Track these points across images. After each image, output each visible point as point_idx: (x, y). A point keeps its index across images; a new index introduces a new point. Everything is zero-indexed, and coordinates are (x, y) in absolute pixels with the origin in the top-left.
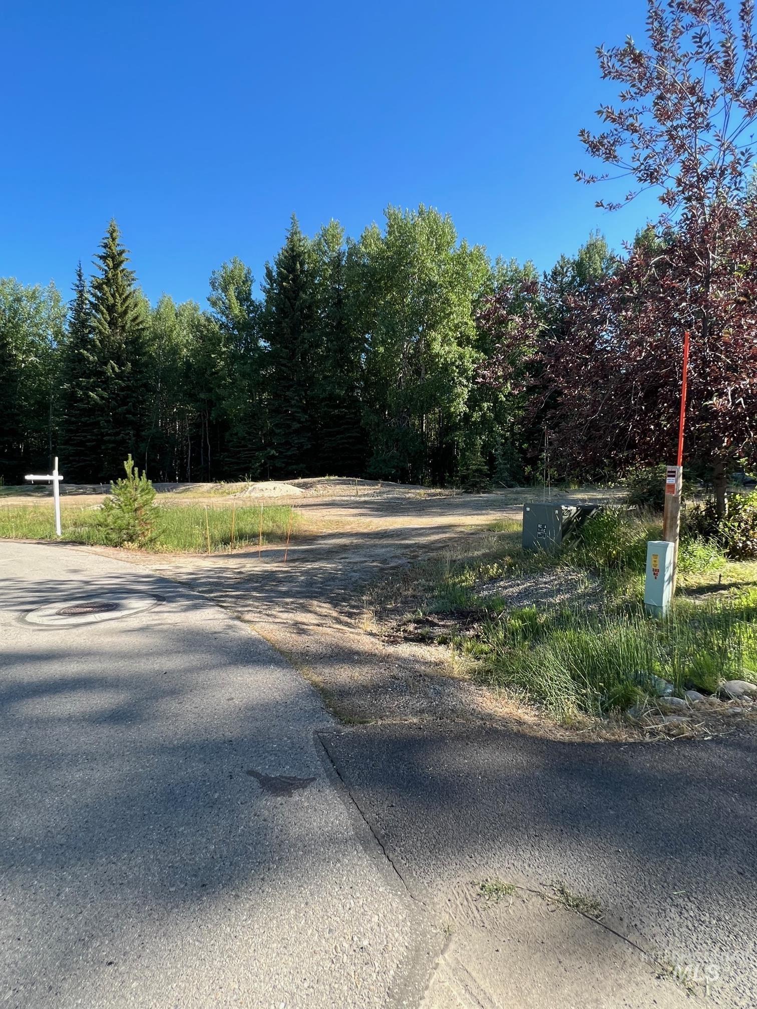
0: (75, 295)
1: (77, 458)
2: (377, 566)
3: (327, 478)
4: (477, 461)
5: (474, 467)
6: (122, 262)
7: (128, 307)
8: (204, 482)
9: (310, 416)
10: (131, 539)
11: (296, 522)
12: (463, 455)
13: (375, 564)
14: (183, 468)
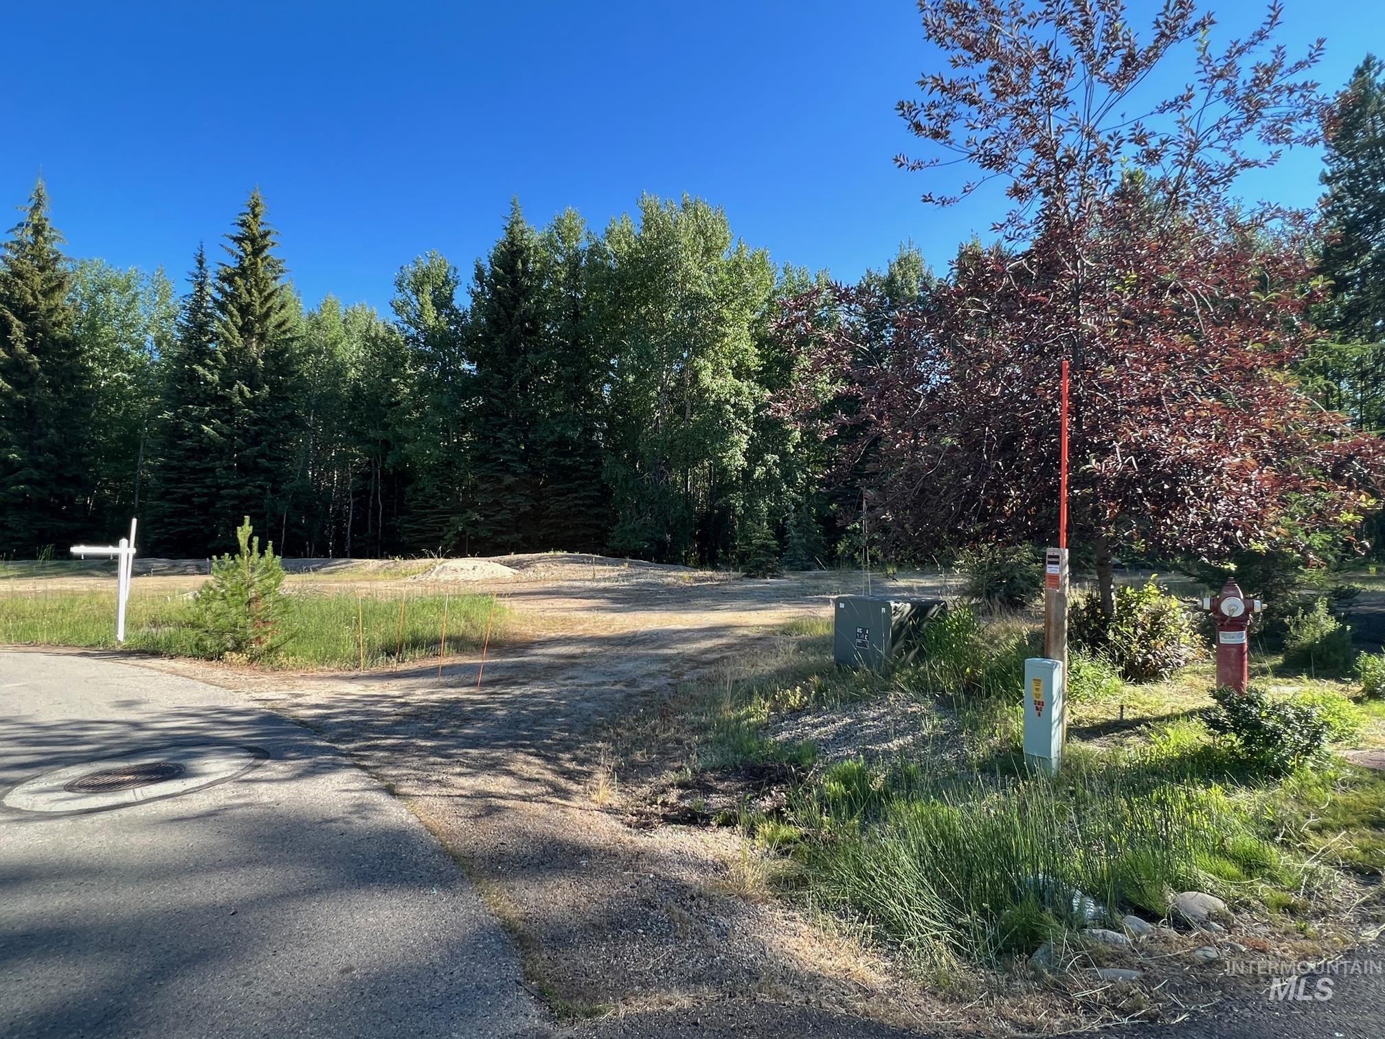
0: (191, 289)
1: (175, 520)
2: (621, 691)
3: (552, 553)
4: (762, 532)
5: (758, 542)
6: (265, 247)
7: (270, 308)
8: (370, 558)
9: (530, 466)
10: (238, 648)
11: (501, 621)
12: (742, 524)
13: (617, 687)
14: (340, 537)
